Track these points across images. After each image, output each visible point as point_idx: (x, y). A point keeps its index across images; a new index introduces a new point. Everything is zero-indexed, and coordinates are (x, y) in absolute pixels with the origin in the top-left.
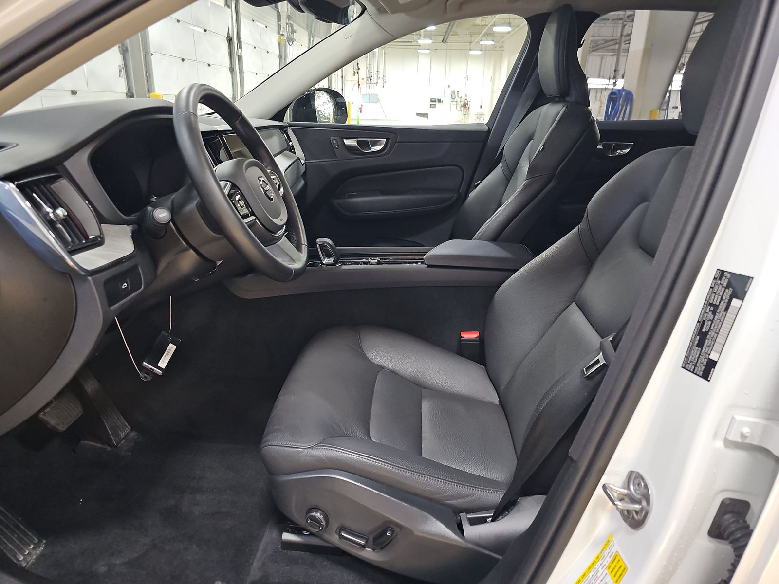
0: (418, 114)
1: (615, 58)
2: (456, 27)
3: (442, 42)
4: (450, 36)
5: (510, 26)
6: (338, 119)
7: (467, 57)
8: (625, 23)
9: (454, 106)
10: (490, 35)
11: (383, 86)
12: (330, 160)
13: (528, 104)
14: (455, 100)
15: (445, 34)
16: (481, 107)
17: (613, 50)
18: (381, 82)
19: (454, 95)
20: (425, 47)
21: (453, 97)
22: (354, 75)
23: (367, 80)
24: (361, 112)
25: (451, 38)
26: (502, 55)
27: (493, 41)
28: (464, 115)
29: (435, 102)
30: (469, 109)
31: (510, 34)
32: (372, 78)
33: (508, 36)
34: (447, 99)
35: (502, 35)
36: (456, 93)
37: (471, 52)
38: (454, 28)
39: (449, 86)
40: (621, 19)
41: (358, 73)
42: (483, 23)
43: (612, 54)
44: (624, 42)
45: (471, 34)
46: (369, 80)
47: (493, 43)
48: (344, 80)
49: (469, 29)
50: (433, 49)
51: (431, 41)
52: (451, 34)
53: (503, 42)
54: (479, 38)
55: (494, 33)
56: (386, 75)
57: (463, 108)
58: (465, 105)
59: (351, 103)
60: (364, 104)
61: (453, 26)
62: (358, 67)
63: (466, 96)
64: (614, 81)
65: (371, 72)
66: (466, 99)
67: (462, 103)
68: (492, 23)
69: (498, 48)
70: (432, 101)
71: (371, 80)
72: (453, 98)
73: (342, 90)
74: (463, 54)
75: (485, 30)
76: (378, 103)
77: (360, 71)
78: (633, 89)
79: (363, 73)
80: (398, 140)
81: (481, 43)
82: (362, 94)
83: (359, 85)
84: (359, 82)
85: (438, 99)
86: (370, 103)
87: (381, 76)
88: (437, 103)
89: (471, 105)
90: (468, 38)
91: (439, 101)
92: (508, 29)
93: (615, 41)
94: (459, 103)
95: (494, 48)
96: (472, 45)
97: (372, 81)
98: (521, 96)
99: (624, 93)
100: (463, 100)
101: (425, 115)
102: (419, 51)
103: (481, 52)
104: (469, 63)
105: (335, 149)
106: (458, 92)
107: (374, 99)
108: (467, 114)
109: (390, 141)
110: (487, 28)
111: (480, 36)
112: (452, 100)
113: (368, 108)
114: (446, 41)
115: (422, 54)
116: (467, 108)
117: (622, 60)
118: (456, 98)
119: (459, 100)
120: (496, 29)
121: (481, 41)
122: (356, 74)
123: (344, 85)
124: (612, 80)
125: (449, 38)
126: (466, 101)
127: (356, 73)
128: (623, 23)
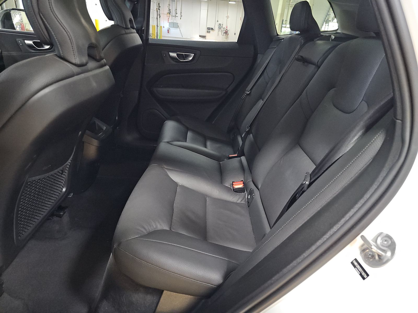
0: (200, 36)
7: (228, 5)
9: (220, 33)
11: (181, 19)
12: (17, 52)
16: (235, 34)
18: (178, 16)
19: (220, 26)
21: (220, 28)
24: (168, 32)
28: (225, 38)
29: (210, 29)
30: (228, 35)
34: (216, 28)
36: (221, 26)
37: (230, 3)
39: (218, 21)
56: (182, 12)
58: (226, 33)
60: (171, 28)
63: (227, 27)
66: (227, 29)
67: (225, 31)
70: (208, 29)
74: (226, 3)
76: (178, 28)
82: (169, 22)
85: (211, 28)
86: (174, 28)
87: (178, 12)
88: (211, 30)
91: (212, 29)
94: (223, 31)
100: (225, 29)
101: (204, 37)
103: (235, 3)
104: (229, 8)
105: (20, 47)
107: (175, 25)
108: (227, 37)
116: (227, 34)
118: (221, 28)
119: (223, 29)
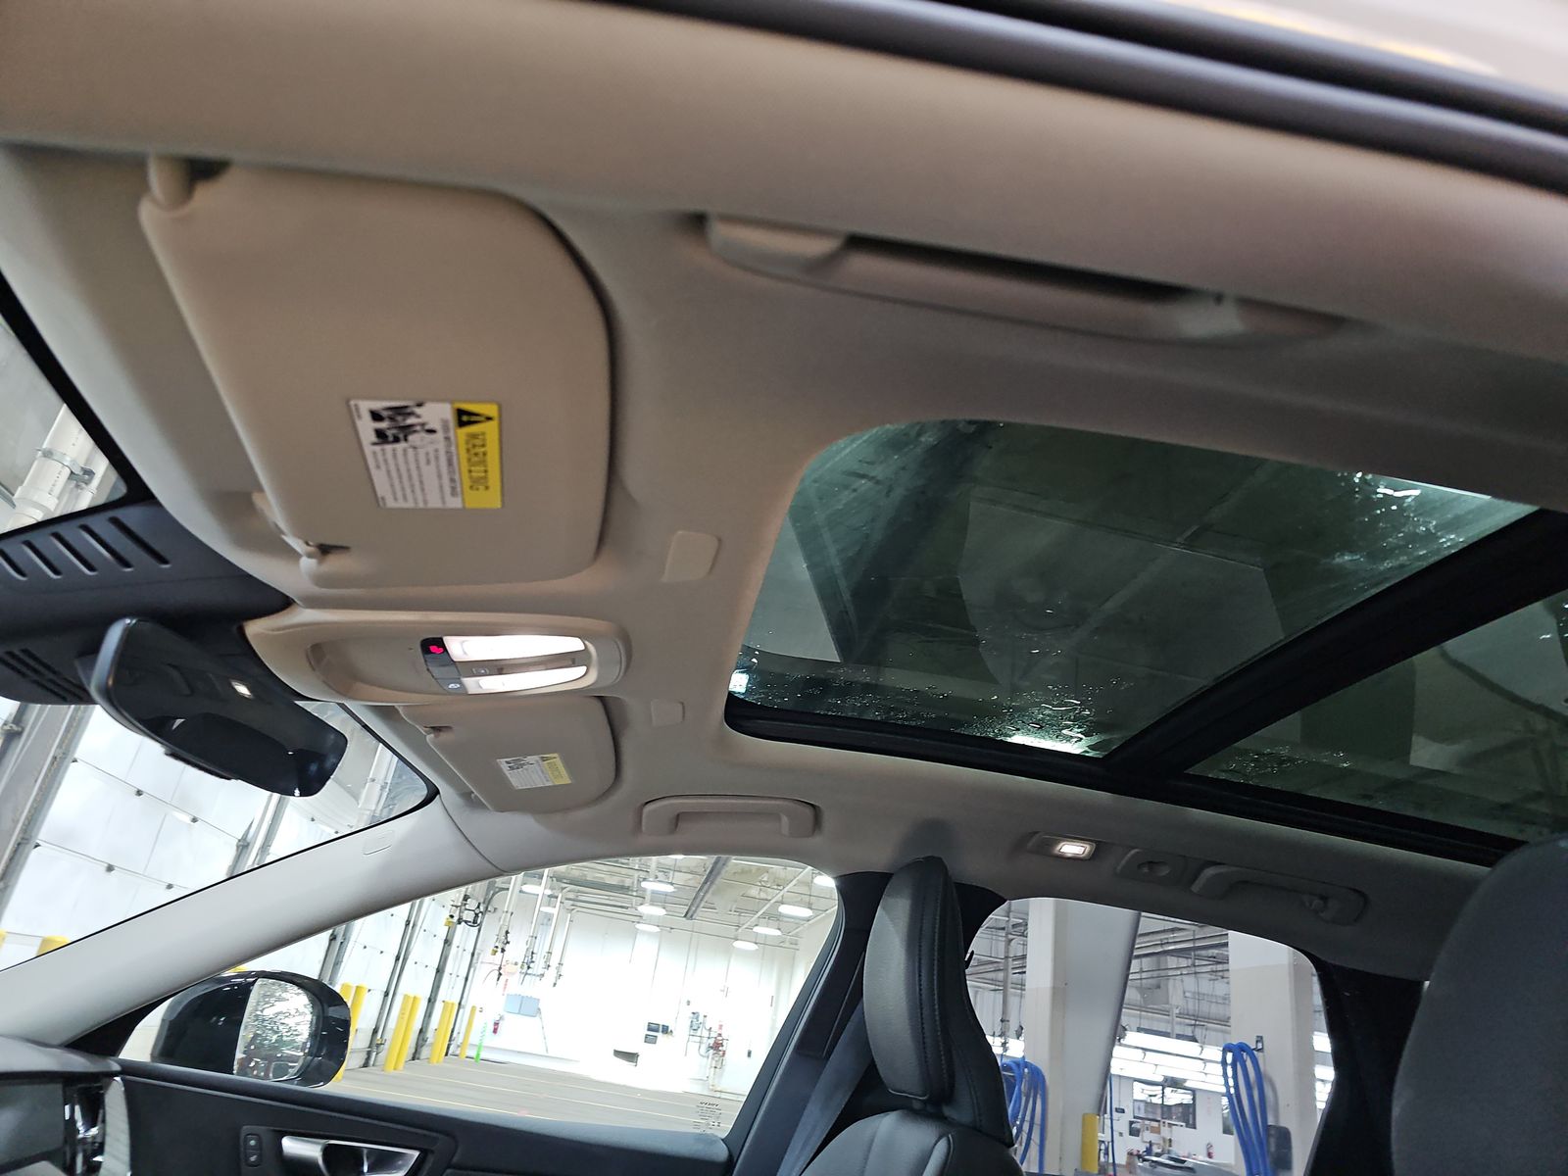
0: (617, 1053)
1: (1000, 996)
2: (713, 894)
3: (685, 916)
4: (700, 909)
5: (811, 909)
6: (313, 1064)
7: (729, 951)
8: (1011, 937)
9: (693, 1047)
10: (774, 917)
11: (555, 984)
13: (840, 1101)
14: (699, 1033)
15: (692, 904)
16: (750, 1053)
17: (993, 981)
18: (551, 974)
19: (696, 1023)
20: (651, 920)
22: (495, 953)
23: (522, 967)
24: (495, 1031)
25: (701, 912)
26: (794, 958)
27: (779, 929)
28: (713, 1069)
29: (657, 1031)
30: (724, 1054)
31: (810, 922)
32: (532, 965)
33: (807, 924)
34: (681, 1028)
35: (799, 921)
36: (701, 1019)
37: (738, 944)
38: (708, 895)
39: (689, 1003)
40: (1003, 929)
41: (503, 950)
42: (763, 895)
43: (993, 987)
44: (1013, 969)
45: (739, 911)
46: (526, 966)
47: (778, 933)
48: (474, 961)
49: (736, 901)
50: (666, 928)
51: (663, 912)
52: (702, 905)
53: (796, 935)
54: (753, 919)
55: (781, 915)
56: (564, 962)
57: (711, 1051)
58: (717, 1046)
59: (478, 1009)
60: (507, 1016)
61: (707, 892)
62: (506, 938)
63: (721, 1027)
64: (1003, 1041)
65: (533, 953)
66: (720, 1035)
67: (712, 1041)
68: (778, 898)
69: (787, 945)
70: (649, 1030)
71: (529, 967)
72: (694, 1028)
73: (467, 979)
74: (723, 944)
75: (765, 908)
76: (537, 1018)
77: (507, 947)
78: (1041, 1061)
79: (516, 951)
80: (455, 1160)
81: (756, 929)
82: (506, 993)
83: (500, 974)
84: (500, 968)
85: (663, 1026)
86: (519, 1016)
87: (554, 962)
88: (659, 1035)
89: (727, 1047)
90: (734, 918)
91: (665, 1030)
92: (806, 913)
93: (995, 965)
94: (705, 1040)
95: (779, 944)
96: (740, 930)
97: (530, 971)
98: (819, 1074)
99: (1026, 1070)
100: (713, 1035)
101: (631, 1057)
102: (638, 926)
103: (755, 947)
104: (732, 960)
105: (245, 1166)
106: (705, 1016)
107: (528, 1007)
108: (719, 1067)
109: (431, 1159)
110: (768, 905)
111: (756, 916)
112: (692, 1032)
113: (513, 1025)
114: (692, 916)
115: (644, 932)
116: (721, 1053)
117: (1013, 1001)
118: (700, 1030)
119: (706, 1034)
120: (784, 909)
121: (756, 925)
122: (499, 954)
123: (472, 970)
124: (999, 1038)
125: (698, 911)
126: (720, 1038)
127: (499, 950)
128: (1006, 936)
